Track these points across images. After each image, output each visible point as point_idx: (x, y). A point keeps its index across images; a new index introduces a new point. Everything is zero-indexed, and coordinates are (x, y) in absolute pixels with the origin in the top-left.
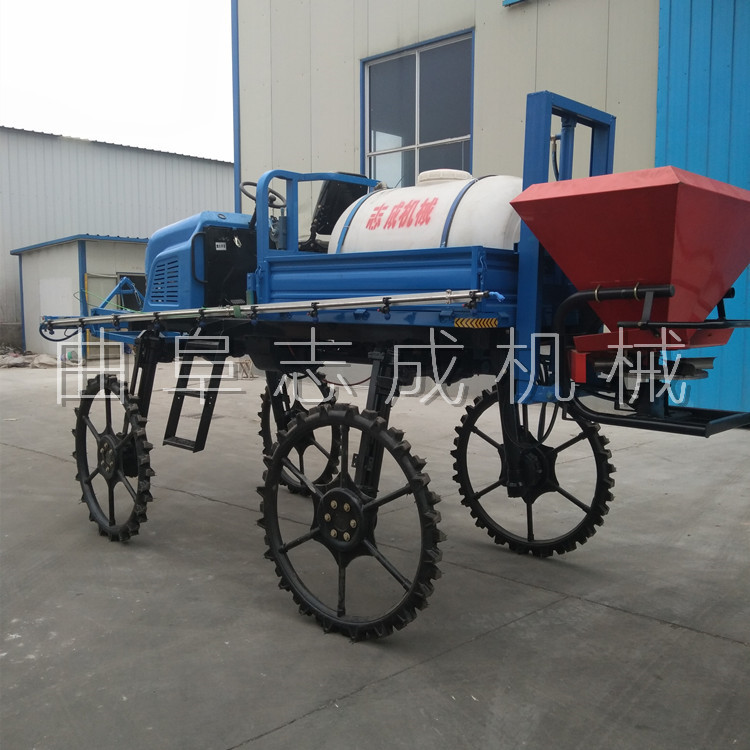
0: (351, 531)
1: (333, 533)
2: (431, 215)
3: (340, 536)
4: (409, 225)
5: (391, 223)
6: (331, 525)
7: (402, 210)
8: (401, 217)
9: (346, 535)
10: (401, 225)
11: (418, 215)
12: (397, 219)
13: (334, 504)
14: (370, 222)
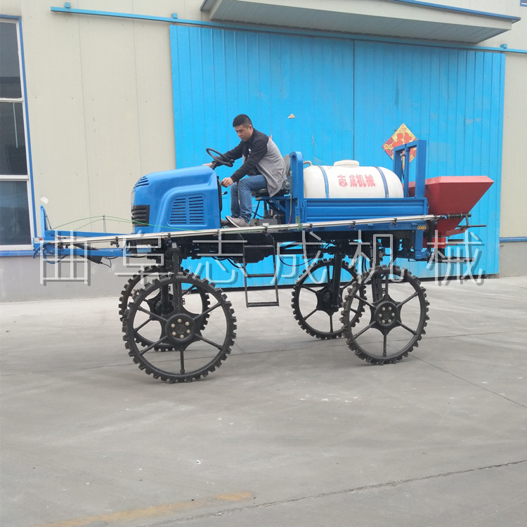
0: (392, 318)
1: (384, 321)
2: (374, 182)
3: (387, 322)
4: (365, 185)
5: (353, 184)
6: (382, 319)
7: (356, 180)
8: (358, 182)
9: (390, 321)
10: (361, 186)
11: (367, 181)
12: (356, 182)
13: (384, 309)
14: (340, 183)
